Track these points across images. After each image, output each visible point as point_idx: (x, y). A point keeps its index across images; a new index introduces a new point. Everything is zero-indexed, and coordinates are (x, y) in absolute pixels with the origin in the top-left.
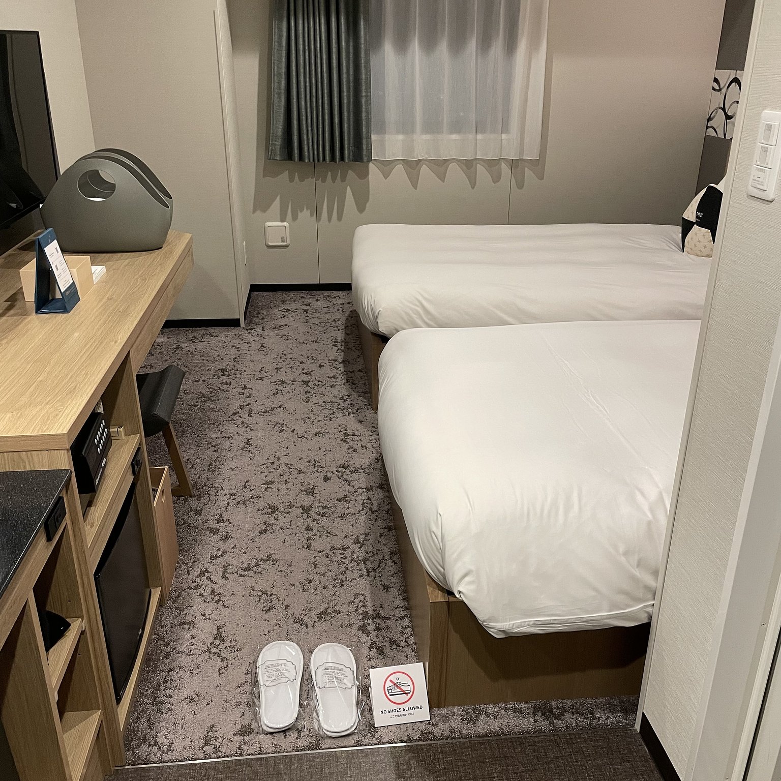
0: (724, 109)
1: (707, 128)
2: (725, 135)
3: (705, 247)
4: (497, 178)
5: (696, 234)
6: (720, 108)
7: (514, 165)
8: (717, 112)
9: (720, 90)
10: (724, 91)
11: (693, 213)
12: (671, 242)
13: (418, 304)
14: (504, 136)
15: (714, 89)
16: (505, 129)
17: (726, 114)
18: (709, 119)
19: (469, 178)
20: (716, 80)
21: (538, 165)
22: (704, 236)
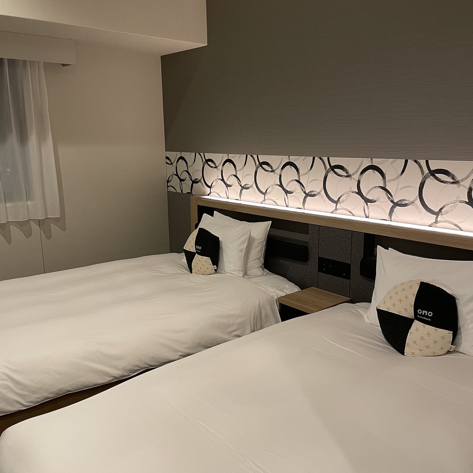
0: (177, 175)
1: (168, 187)
2: (182, 191)
3: (208, 269)
4: (28, 234)
5: (200, 261)
6: (175, 175)
7: (40, 223)
8: (172, 177)
9: (172, 164)
10: (175, 164)
11: (192, 247)
12: (181, 267)
13: (6, 378)
14: (29, 203)
15: (167, 163)
16: (29, 197)
17: (179, 178)
18: (168, 181)
19: (4, 236)
20: (167, 158)
21: (60, 221)
22: (206, 262)
